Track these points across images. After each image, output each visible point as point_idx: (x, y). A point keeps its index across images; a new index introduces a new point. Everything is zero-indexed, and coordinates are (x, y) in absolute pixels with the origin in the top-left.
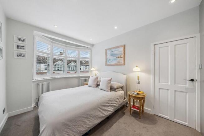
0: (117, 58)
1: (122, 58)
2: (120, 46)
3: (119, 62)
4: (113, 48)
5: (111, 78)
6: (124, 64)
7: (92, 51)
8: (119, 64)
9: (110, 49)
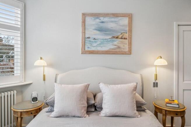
0: (113, 37)
1: (125, 39)
2: (124, 15)
3: (119, 47)
4: (106, 15)
5: (135, 84)
6: (130, 53)
7: (27, 6)
8: (118, 50)
9: (96, 16)
